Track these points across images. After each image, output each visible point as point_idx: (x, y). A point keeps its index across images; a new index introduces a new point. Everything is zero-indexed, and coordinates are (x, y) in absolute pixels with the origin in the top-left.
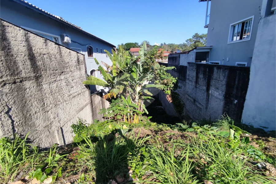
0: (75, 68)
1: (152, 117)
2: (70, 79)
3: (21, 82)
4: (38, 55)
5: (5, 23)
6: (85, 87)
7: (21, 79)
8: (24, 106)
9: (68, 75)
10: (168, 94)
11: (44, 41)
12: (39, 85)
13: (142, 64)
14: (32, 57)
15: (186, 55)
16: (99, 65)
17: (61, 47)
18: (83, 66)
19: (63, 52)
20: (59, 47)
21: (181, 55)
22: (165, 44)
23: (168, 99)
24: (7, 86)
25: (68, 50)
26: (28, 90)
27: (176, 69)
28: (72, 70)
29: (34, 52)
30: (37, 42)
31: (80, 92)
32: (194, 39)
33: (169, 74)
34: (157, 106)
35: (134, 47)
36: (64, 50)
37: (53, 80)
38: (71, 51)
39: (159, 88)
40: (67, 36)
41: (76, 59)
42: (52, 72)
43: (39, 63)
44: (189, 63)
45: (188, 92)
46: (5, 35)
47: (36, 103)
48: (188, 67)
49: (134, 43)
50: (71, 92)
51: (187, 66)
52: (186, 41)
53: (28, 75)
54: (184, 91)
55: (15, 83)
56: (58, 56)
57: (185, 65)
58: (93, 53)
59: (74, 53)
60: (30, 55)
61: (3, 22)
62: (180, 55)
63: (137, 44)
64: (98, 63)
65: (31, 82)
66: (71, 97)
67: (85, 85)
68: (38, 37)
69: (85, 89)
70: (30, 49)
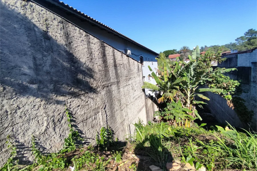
0: (137, 75)
1: (206, 124)
2: (134, 84)
3: (111, 86)
4: (118, 65)
5: (105, 44)
6: (142, 91)
7: (111, 84)
8: (112, 105)
9: (133, 81)
10: (229, 99)
11: (121, 55)
12: (119, 88)
13: (193, 68)
14: (116, 67)
15: (248, 54)
16: (152, 72)
17: (129, 58)
18: (141, 72)
19: (130, 62)
20: (128, 59)
21: (239, 55)
22: (206, 46)
23: (230, 105)
24: (105, 89)
26: (113, 92)
27: (237, 70)
28: (135, 76)
30: (118, 56)
31: (139, 95)
32: (246, 36)
33: (228, 77)
34: (204, 113)
35: (172, 54)
36: (131, 60)
37: (126, 84)
38: (134, 61)
39: (215, 92)
40: (129, 50)
41: (137, 67)
42: (125, 78)
43: (119, 72)
44: (252, 63)
45: (254, 97)
46: (105, 52)
47: (117, 102)
48: (252, 68)
49: (172, 50)
50: (135, 95)
51: (251, 66)
52: (236, 40)
53: (114, 81)
54: (247, 96)
55: (108, 86)
56: (128, 66)
57: (246, 66)
58: (143, 62)
59: (136, 63)
60: (115, 65)
61: (104, 44)
62: (237, 55)
63: (175, 51)
64: (151, 70)
65: (115, 86)
66: (135, 99)
67: (142, 90)
68: (119, 52)
69: (142, 93)
70: (115, 61)
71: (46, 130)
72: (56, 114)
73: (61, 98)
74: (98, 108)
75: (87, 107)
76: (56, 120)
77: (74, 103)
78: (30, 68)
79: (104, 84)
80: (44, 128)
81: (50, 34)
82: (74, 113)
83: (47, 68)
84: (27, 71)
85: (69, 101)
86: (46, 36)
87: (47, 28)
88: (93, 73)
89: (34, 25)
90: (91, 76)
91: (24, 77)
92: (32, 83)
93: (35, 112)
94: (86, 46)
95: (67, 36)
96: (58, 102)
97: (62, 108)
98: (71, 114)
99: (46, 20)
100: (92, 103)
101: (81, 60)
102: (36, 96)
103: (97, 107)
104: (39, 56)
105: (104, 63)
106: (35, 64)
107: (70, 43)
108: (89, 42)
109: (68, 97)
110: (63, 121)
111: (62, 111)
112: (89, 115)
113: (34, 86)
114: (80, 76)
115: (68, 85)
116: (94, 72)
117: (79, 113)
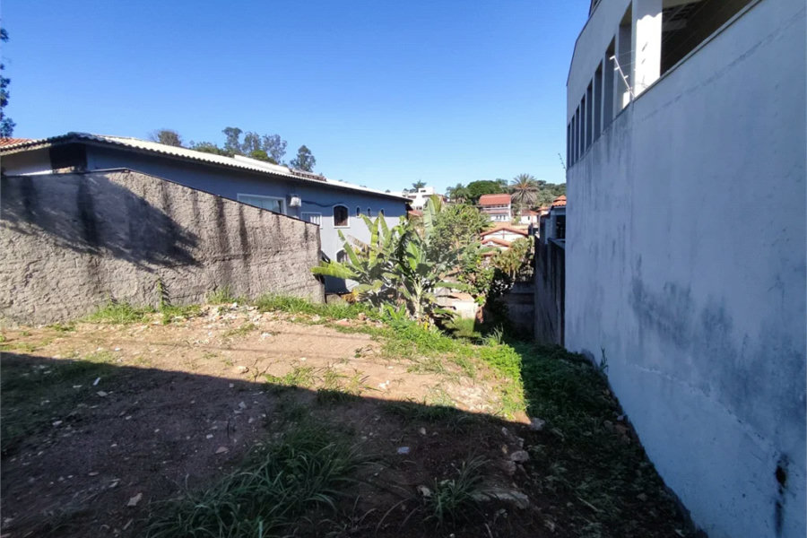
0: (300, 246)
2: (289, 262)
3: (229, 259)
4: (250, 229)
6: (314, 277)
7: (230, 257)
9: (286, 257)
11: (259, 212)
12: (247, 265)
14: (243, 232)
16: (345, 242)
17: (280, 217)
18: (315, 243)
19: (282, 223)
20: (277, 218)
24: (218, 263)
25: (291, 220)
26: (234, 269)
28: (293, 248)
29: (247, 226)
30: (251, 214)
31: (304, 284)
36: (284, 220)
37: (265, 260)
38: (295, 221)
41: (303, 232)
42: (263, 250)
43: (250, 239)
46: (223, 211)
50: (288, 282)
53: (237, 253)
55: (224, 260)
56: (274, 230)
59: (300, 225)
60: (241, 229)
61: (223, 199)
64: (343, 239)
65: (239, 260)
66: (288, 288)
67: (314, 275)
68: (253, 208)
69: (314, 282)
70: (242, 222)
71: (136, 294)
72: (147, 282)
73: (153, 266)
74: (203, 287)
75: (185, 282)
76: (146, 288)
77: (170, 273)
78: (126, 234)
79: (216, 255)
80: (134, 292)
81: (147, 199)
82: (167, 285)
83: (141, 234)
84: (123, 237)
85: (162, 270)
86: (143, 202)
87: (145, 194)
88: (198, 242)
89: (133, 194)
90: (194, 245)
91: (120, 242)
92: (127, 247)
93: (127, 275)
94: (191, 206)
95: (166, 198)
96: (150, 270)
97: (154, 277)
98: (163, 285)
99: (144, 186)
100: (193, 279)
101: (182, 224)
102: (129, 261)
103: (200, 284)
104: (135, 222)
105: (219, 226)
106: (131, 231)
107: (168, 206)
108: (196, 201)
109: (161, 266)
110: (153, 291)
111: (154, 280)
112: (187, 293)
113: (127, 251)
114: (178, 244)
115: (163, 253)
116: (200, 239)
117: (174, 287)
